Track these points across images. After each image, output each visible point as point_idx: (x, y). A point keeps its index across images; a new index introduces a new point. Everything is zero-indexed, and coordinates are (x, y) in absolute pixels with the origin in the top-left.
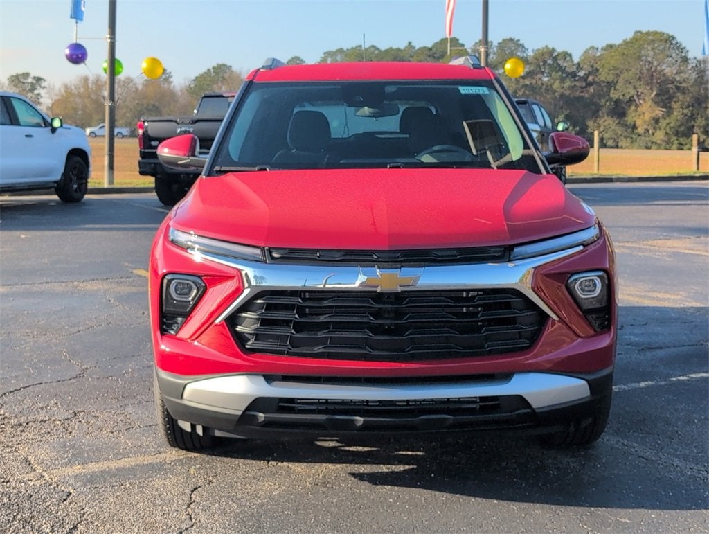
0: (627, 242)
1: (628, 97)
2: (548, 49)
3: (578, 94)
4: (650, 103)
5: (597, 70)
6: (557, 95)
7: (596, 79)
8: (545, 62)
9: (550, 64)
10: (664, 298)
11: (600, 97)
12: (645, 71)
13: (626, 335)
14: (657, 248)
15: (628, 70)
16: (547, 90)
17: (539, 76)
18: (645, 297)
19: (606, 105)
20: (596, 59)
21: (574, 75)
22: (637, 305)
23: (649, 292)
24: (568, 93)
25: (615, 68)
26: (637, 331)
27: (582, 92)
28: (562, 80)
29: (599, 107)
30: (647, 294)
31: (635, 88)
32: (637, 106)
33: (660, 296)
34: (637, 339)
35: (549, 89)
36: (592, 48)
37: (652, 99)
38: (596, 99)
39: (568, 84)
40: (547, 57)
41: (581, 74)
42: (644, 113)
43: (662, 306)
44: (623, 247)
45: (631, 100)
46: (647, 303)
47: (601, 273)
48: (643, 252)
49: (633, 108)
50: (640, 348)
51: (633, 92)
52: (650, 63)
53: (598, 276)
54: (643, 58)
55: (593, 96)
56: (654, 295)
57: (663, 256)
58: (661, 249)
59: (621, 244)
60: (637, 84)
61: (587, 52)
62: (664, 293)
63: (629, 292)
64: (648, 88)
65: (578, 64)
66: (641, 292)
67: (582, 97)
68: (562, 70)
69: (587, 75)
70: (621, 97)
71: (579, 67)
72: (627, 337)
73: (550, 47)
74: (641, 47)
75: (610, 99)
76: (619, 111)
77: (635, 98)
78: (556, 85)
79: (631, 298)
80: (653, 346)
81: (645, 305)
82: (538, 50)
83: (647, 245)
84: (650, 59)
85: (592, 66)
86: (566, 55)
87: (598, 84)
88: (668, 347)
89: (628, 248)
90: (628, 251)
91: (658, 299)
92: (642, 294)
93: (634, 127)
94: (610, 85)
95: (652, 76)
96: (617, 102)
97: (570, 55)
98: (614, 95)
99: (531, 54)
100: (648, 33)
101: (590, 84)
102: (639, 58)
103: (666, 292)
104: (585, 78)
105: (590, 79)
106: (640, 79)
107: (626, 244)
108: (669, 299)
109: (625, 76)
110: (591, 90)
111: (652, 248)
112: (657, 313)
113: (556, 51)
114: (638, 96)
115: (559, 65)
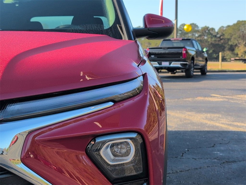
0: (227, 95)
1: (235, 44)
2: (207, 27)
3: (217, 43)
4: (243, 46)
5: (224, 34)
6: (210, 43)
7: (224, 38)
8: (205, 32)
9: (207, 33)
10: (241, 126)
11: (225, 44)
12: (241, 35)
13: (215, 151)
14: (240, 99)
15: (235, 34)
16: (206, 42)
17: (203, 37)
18: (230, 125)
19: (227, 47)
20: (224, 31)
21: (215, 36)
22: (226, 130)
23: (233, 121)
24: (213, 42)
25: (230, 34)
26: (222, 148)
27: (219, 42)
28: (212, 38)
29: (225, 47)
30: (232, 123)
31: (238, 41)
32: (238, 47)
33: (239, 124)
34: (221, 154)
35: (207, 41)
36: (222, 27)
37: (244, 45)
38: (224, 45)
39: (213, 39)
40: (206, 30)
41: (218, 36)
42: (241, 50)
43: (239, 130)
44: (225, 98)
45: (236, 45)
46: (231, 129)
47: (134, 135)
48: (234, 100)
49: (237, 48)
50: (222, 162)
51: (237, 42)
52: (243, 32)
53: (131, 139)
54: (241, 30)
55: (222, 43)
56: (236, 124)
57: (243, 102)
58: (242, 99)
59: (225, 97)
60: (239, 39)
61: (220, 28)
62: (241, 122)
63: (222, 122)
64: (242, 40)
65: (217, 32)
66: (229, 122)
67: (219, 44)
68: (211, 34)
69: (220, 36)
70: (233, 44)
71: (218, 33)
72: (216, 153)
73: (207, 26)
74: (240, 26)
75: (229, 45)
76: (232, 49)
77: (238, 44)
78: (209, 40)
79: (223, 126)
80: (231, 160)
81: (230, 130)
82: (203, 27)
83: (236, 97)
84: (243, 30)
85: (222, 33)
86: (213, 29)
87: (225, 39)
88: (240, 161)
89: (227, 98)
90: (227, 100)
91: (237, 126)
92: (229, 123)
93: (237, 54)
94: (229, 40)
95: (244, 36)
96: (231, 46)
97: (214, 29)
98: (230, 43)
99: (200, 28)
100: (242, 21)
101: (221, 39)
102: (239, 30)
103: (242, 122)
104: (219, 37)
105: (222, 37)
106: (239, 37)
107: (227, 97)
108: (243, 126)
109: (234, 36)
110: (222, 41)
111: (238, 98)
112: (236, 135)
113: (209, 28)
114: (239, 44)
115: (210, 33)
